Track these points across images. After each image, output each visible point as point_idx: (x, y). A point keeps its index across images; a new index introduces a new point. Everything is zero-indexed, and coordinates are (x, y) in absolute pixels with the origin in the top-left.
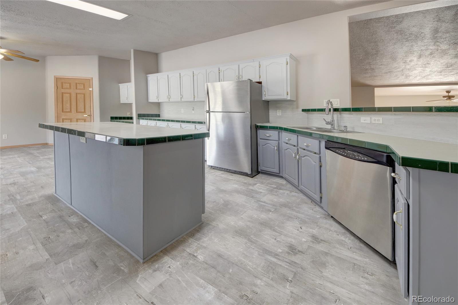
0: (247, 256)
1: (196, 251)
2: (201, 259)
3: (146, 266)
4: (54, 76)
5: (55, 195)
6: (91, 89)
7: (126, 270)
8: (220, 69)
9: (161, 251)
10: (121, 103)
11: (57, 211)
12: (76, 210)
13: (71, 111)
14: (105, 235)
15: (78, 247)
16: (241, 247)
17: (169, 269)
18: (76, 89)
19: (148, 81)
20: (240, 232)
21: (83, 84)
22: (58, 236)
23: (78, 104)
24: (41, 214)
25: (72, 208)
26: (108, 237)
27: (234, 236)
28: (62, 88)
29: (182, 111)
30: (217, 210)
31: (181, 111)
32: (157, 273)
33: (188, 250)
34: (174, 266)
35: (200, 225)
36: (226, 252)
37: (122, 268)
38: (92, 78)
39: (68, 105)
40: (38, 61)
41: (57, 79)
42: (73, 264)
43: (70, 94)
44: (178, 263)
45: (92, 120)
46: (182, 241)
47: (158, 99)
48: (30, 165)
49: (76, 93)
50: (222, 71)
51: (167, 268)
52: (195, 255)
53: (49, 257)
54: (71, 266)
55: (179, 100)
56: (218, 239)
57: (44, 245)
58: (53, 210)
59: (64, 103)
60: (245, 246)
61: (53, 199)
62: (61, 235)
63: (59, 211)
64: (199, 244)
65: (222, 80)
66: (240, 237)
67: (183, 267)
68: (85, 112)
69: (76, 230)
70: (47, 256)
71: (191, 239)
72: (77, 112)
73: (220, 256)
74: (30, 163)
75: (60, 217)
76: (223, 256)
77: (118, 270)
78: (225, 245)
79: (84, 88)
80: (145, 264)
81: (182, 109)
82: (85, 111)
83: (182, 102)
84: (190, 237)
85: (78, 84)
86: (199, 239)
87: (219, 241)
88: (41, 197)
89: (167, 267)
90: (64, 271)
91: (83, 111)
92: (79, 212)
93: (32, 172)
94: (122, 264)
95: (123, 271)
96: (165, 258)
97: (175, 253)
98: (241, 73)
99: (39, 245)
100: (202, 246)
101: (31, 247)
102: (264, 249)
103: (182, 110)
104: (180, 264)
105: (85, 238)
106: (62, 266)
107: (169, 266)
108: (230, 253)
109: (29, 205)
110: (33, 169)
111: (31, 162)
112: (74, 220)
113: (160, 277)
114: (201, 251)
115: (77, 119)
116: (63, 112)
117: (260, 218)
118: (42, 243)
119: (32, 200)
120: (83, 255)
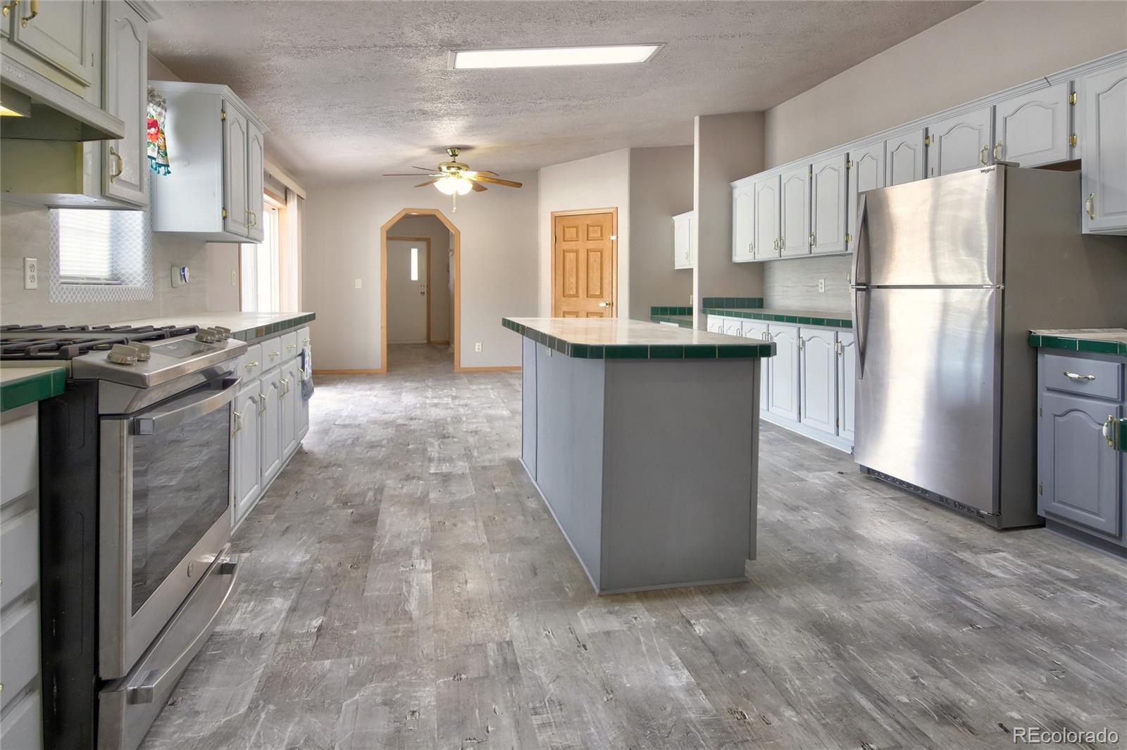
0: (803, 669)
1: (698, 618)
2: (698, 632)
3: (602, 601)
4: (552, 213)
5: (521, 460)
6: (613, 238)
7: (570, 594)
8: (930, 135)
9: (636, 593)
10: (676, 268)
11: (515, 485)
12: (540, 491)
13: (576, 296)
14: (565, 539)
15: (523, 542)
16: (802, 653)
17: (634, 621)
18: (588, 240)
19: (734, 200)
20: (826, 630)
21: (599, 226)
22: (505, 520)
23: (590, 275)
24: (495, 484)
25: (537, 486)
26: (568, 543)
27: (802, 628)
28: (564, 241)
29: (820, 286)
30: (802, 571)
31: (817, 286)
32: (612, 618)
33: (684, 611)
34: (644, 620)
35: (738, 583)
36: (759, 644)
37: (567, 590)
38: (617, 208)
39: (573, 280)
40: (519, 185)
41: (557, 219)
42: (510, 560)
43: (577, 252)
44: (654, 620)
45: (614, 316)
46: (682, 593)
47: (753, 253)
48: (503, 405)
49: (588, 250)
50: (937, 139)
51: (630, 618)
52: (692, 622)
53: (486, 541)
54: (507, 561)
55: (805, 251)
56: (759, 620)
57: (486, 525)
58: (511, 483)
59: (567, 275)
60: (813, 653)
61: (515, 467)
62: (510, 519)
63: (518, 486)
64: (710, 610)
65: (936, 170)
66: (818, 636)
67: (657, 627)
68: (601, 296)
69: (530, 519)
70: (485, 540)
71: (702, 597)
72: (587, 297)
73: (740, 643)
74: (504, 402)
75: (517, 495)
76: (748, 647)
77: (559, 589)
78: (766, 634)
79: (601, 235)
80: (600, 598)
81: (820, 281)
82: (601, 293)
83: (811, 257)
84: (702, 592)
85: (591, 226)
86: (719, 604)
87: (758, 623)
88: (503, 459)
89: (632, 616)
90: (496, 564)
91: (598, 293)
92: (543, 497)
93: (502, 418)
94: (568, 585)
95: (567, 593)
96: (637, 604)
97: (657, 604)
98: (999, 138)
99: (481, 524)
100: (716, 615)
101: (472, 523)
102: (860, 678)
103: (821, 283)
104: (655, 622)
105: (537, 533)
106: (497, 557)
107: (636, 616)
108: (765, 650)
109: (484, 468)
110: (506, 413)
111: (506, 401)
112: (532, 504)
113: (614, 624)
114: (708, 620)
115: (587, 313)
116: (564, 296)
117: (915, 626)
118: (484, 522)
119: (490, 461)
120: (525, 554)
